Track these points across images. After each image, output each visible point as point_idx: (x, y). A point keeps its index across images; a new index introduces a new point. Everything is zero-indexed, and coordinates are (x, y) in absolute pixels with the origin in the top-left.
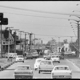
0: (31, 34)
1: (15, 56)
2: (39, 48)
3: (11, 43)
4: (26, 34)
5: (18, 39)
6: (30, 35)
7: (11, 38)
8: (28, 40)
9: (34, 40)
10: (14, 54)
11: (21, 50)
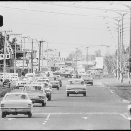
0: (41, 42)
1: (14, 79)
2: (54, 65)
3: (8, 56)
4: (33, 42)
5: (19, 49)
6: (39, 43)
7: (8, 48)
8: (36, 52)
9: (46, 52)
10: (13, 74)
11: (25, 68)
